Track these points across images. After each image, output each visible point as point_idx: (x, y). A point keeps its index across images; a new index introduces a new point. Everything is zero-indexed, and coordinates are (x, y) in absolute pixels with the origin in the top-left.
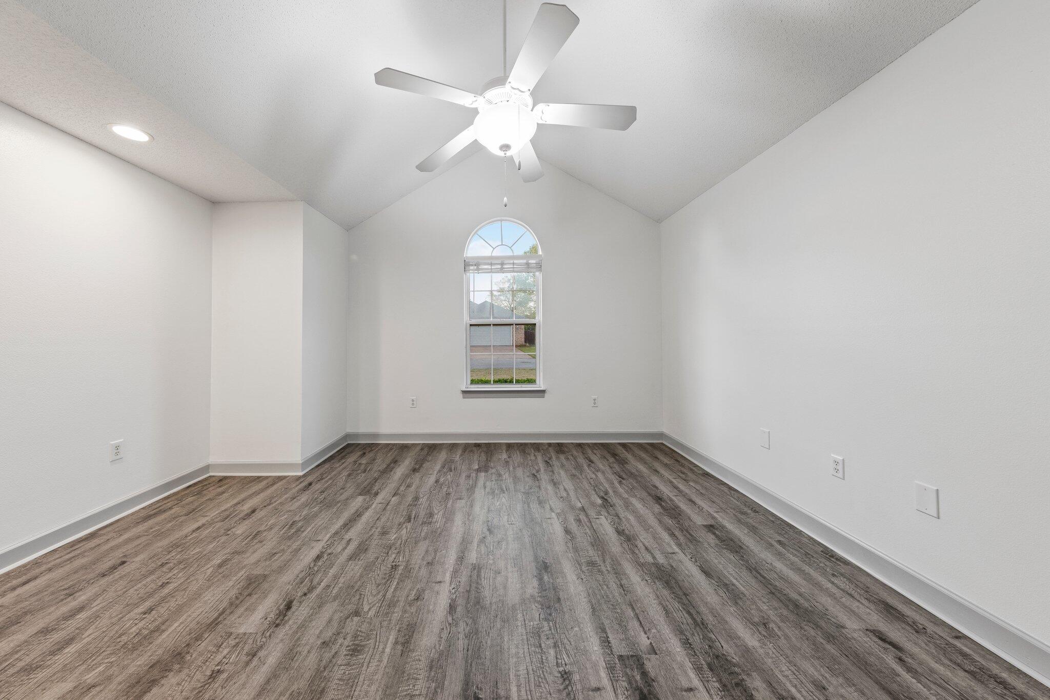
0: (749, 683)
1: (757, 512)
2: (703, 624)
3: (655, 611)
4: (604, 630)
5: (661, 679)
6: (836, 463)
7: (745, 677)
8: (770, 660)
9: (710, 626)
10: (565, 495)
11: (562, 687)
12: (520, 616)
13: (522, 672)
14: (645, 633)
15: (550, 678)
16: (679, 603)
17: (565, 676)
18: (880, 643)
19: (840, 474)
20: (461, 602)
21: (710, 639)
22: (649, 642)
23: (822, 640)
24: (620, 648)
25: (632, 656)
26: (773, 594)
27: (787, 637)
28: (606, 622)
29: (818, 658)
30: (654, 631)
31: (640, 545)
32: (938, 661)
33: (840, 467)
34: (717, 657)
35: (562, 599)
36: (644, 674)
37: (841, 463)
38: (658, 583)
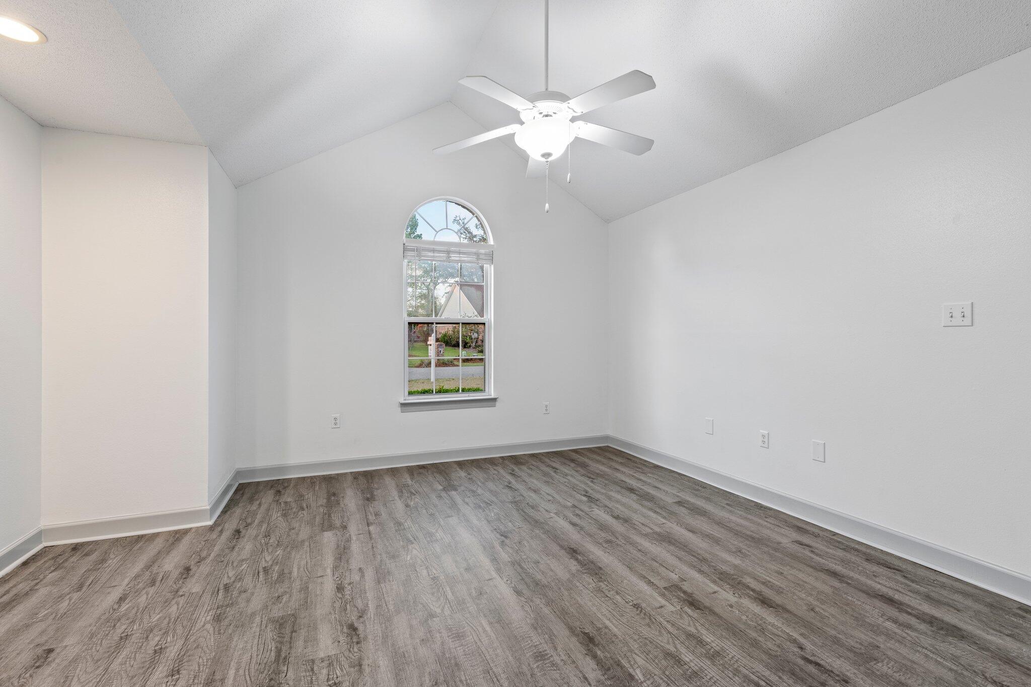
0: (744, 581)
1: (705, 488)
2: (705, 559)
3: (671, 560)
4: (645, 577)
5: (696, 592)
6: (763, 436)
7: (741, 579)
8: (750, 568)
9: (709, 560)
10: (550, 498)
11: (638, 612)
12: (578, 584)
13: (606, 613)
14: (673, 572)
15: (628, 610)
16: (684, 551)
17: (636, 606)
18: (800, 546)
19: (766, 445)
20: (521, 587)
21: (713, 566)
22: (677, 576)
23: (773, 552)
24: (662, 584)
25: (672, 586)
26: (737, 534)
27: (754, 554)
28: (644, 573)
29: (774, 561)
30: (677, 570)
31: (637, 523)
32: (828, 548)
33: (766, 440)
34: (721, 573)
35: (602, 567)
36: (685, 592)
37: (767, 436)
38: (663, 543)
